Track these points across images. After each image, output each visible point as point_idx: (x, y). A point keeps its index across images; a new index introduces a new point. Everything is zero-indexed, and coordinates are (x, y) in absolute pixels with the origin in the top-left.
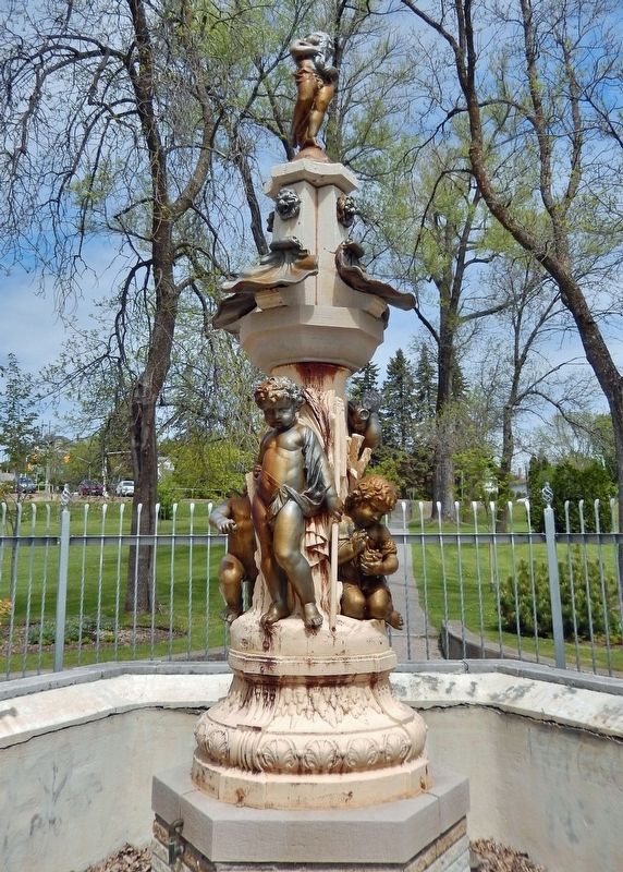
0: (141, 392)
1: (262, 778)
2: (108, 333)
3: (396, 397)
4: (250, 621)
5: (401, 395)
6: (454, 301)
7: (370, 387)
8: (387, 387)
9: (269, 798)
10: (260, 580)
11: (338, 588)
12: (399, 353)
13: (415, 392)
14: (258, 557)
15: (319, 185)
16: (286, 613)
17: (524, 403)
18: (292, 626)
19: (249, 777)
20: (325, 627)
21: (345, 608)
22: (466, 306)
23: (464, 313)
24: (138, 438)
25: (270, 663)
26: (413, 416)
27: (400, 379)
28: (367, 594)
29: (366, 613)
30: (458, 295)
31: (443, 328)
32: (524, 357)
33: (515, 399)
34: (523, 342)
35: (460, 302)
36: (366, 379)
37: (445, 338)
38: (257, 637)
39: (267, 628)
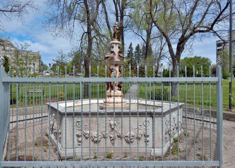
0: (86, 58)
1: (110, 104)
2: (79, 46)
3: (137, 55)
4: (109, 91)
5: (138, 54)
6: (150, 35)
7: (131, 52)
8: (135, 52)
9: (111, 105)
10: (110, 87)
11: (117, 88)
12: (138, 45)
13: (141, 54)
14: (109, 85)
15: (116, 44)
16: (112, 90)
17: (162, 58)
18: (113, 91)
19: (109, 104)
20: (116, 91)
21: (118, 89)
22: (152, 36)
23: (151, 38)
24: (86, 66)
25: (111, 94)
26: (141, 59)
27: (138, 50)
28: (120, 88)
29: (120, 90)
30: (150, 34)
31: (147, 41)
32: (162, 48)
33: (160, 57)
34: (162, 45)
35: (151, 35)
36: (131, 51)
37: (147, 43)
38: (109, 92)
39: (110, 91)
